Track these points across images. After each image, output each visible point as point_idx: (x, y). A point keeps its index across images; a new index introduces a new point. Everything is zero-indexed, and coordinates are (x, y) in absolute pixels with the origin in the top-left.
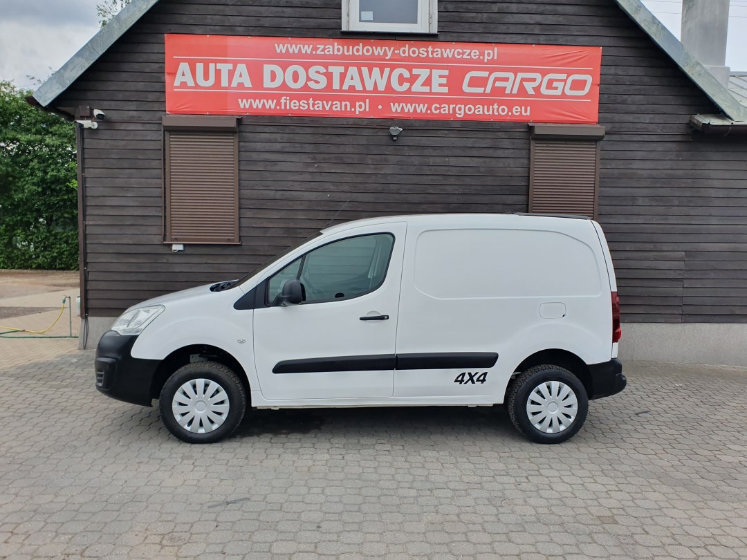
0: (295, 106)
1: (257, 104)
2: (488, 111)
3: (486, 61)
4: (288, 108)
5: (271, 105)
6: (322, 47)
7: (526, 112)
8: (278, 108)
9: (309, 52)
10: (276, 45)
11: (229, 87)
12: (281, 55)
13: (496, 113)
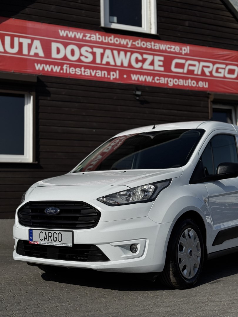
0: (73, 72)
1: (48, 68)
2: (186, 83)
3: (183, 53)
4: (68, 72)
5: (57, 69)
6: (89, 35)
7: (206, 85)
9: (81, 37)
10: (60, 31)
11: (28, 55)
12: (63, 38)
13: (190, 85)
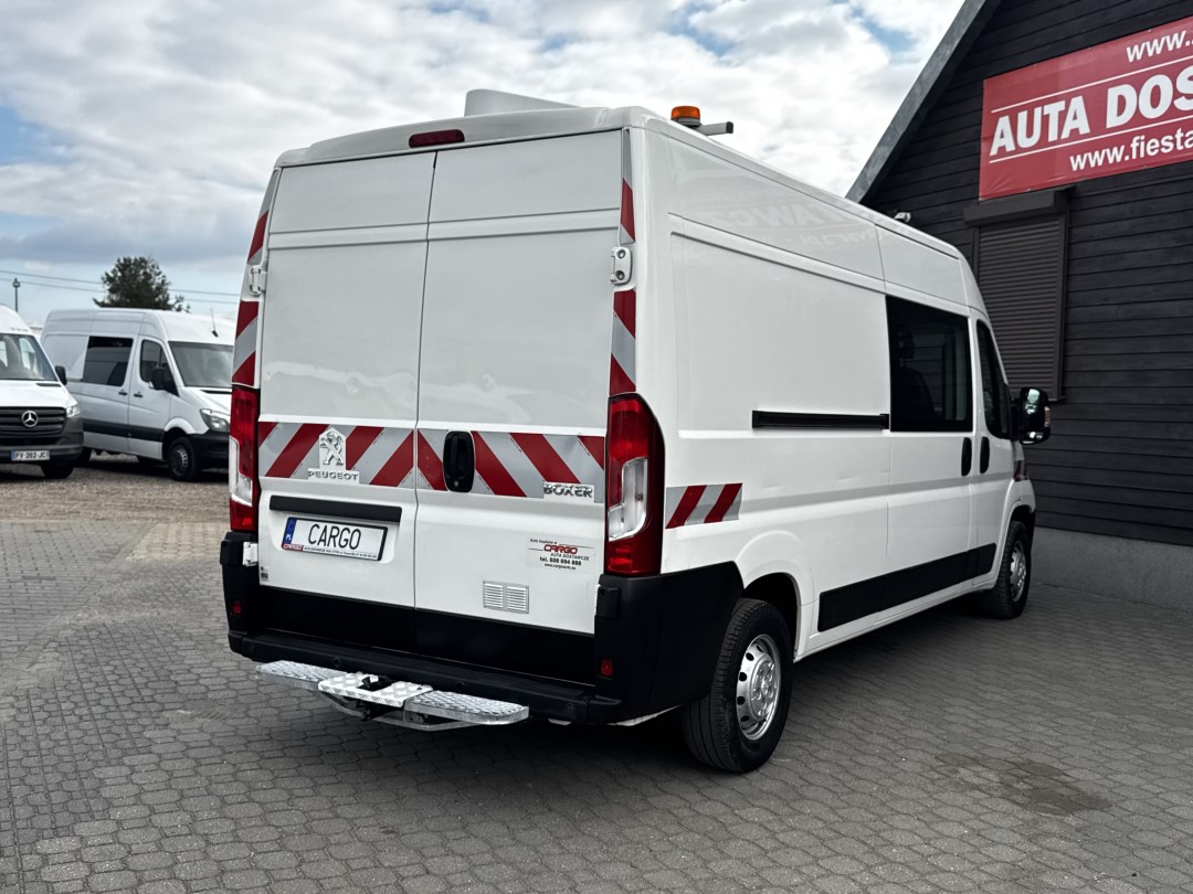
0: (1152, 150)
1: (1096, 159)
4: (1142, 155)
5: (1116, 155)
8: (1127, 158)
9: (1179, 45)
10: (1128, 50)
11: (1059, 140)
12: (1137, 64)
